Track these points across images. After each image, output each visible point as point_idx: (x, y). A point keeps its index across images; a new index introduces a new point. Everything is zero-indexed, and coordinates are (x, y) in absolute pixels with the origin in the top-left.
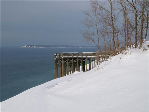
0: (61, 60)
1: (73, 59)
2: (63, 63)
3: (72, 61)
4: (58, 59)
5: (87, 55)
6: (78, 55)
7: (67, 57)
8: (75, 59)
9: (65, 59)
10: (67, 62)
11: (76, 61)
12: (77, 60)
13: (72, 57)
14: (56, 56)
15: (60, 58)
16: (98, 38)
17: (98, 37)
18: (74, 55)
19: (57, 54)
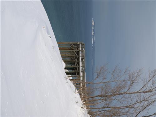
0: (77, 49)
1: (78, 61)
2: (74, 51)
3: (77, 61)
4: (78, 45)
5: (83, 76)
6: (83, 66)
7: (81, 55)
8: (79, 63)
9: (78, 53)
10: (76, 55)
11: (76, 65)
12: (78, 66)
13: (81, 60)
14: (82, 44)
15: (79, 48)
16: (99, 83)
17: (101, 83)
18: (83, 62)
19: (84, 44)
